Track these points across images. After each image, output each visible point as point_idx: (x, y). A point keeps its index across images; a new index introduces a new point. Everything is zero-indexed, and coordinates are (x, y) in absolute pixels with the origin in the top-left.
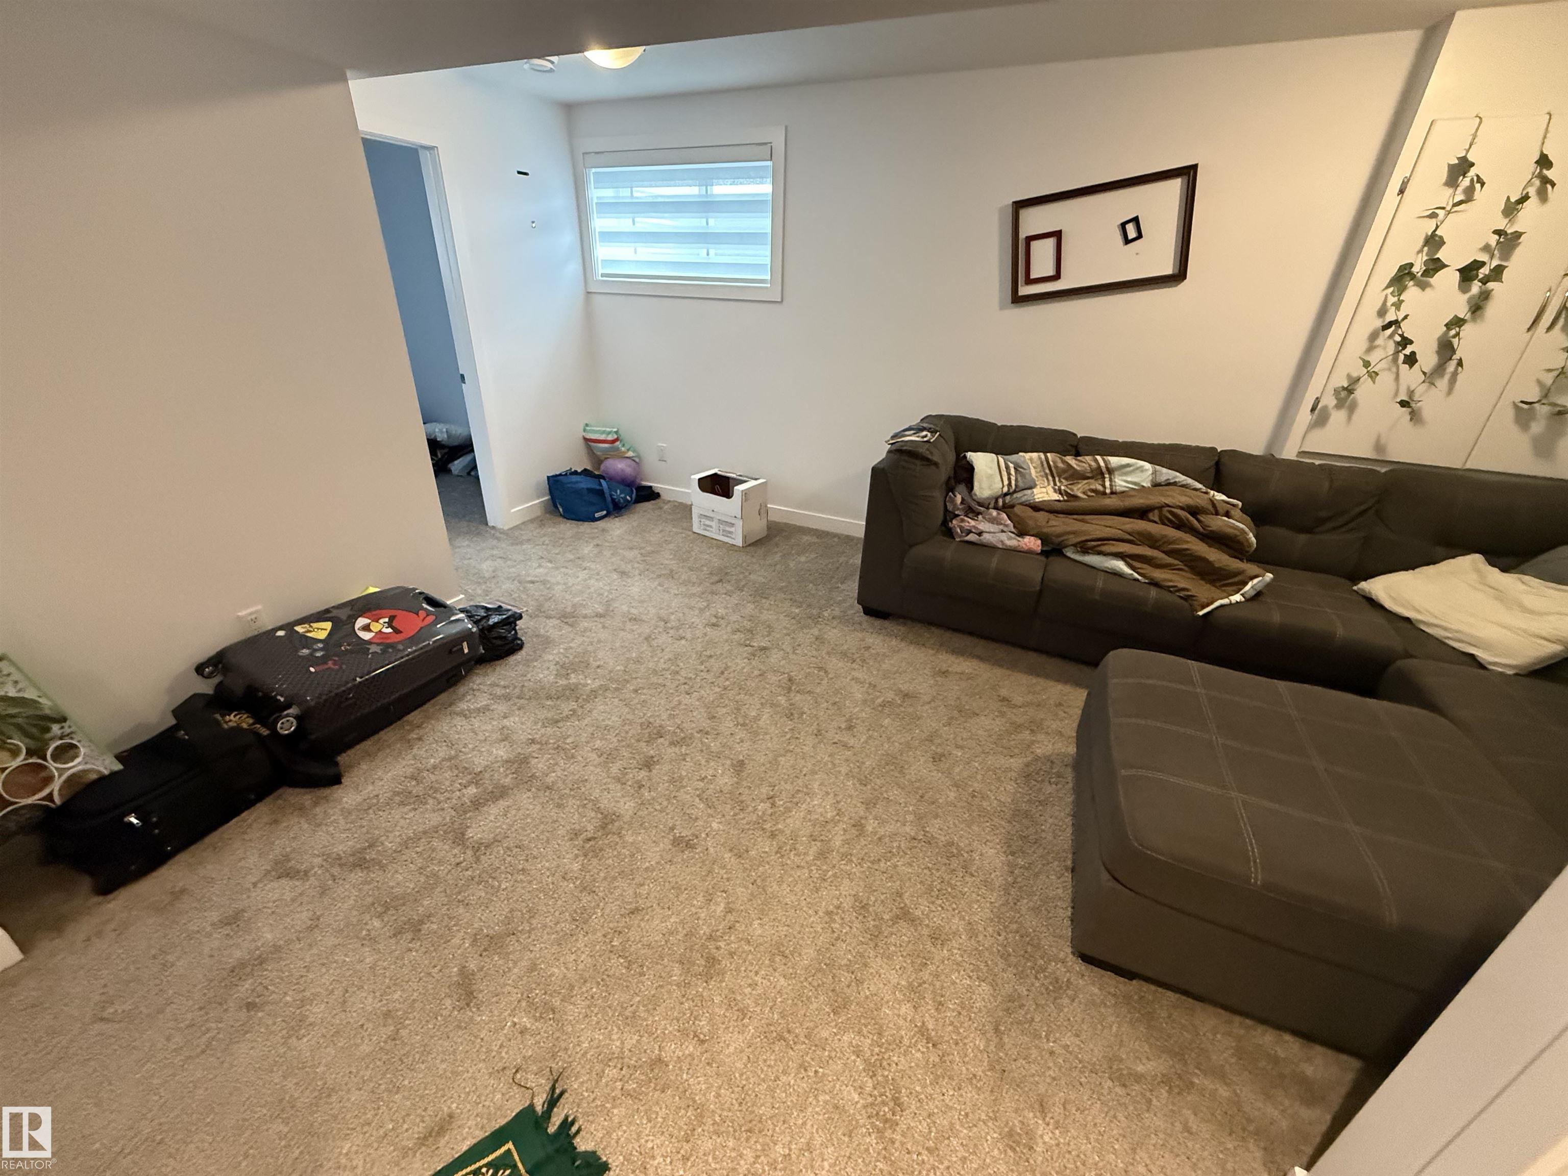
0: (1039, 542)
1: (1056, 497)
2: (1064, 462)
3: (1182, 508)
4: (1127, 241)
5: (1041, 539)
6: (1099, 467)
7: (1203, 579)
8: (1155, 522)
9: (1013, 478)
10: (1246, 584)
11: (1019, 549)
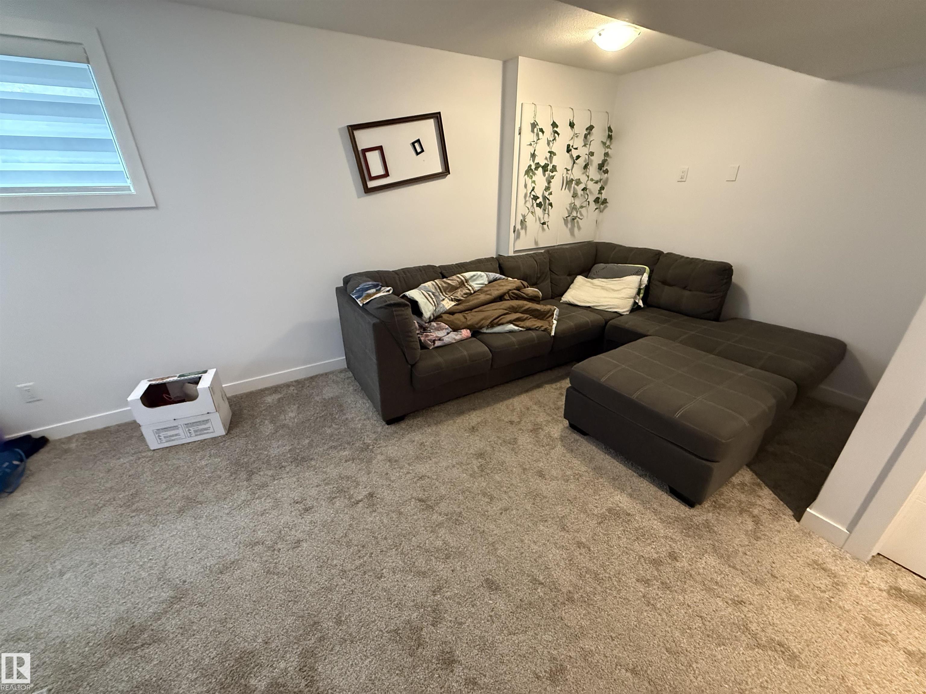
0: (468, 331)
1: (453, 303)
2: (445, 283)
3: (515, 289)
4: (418, 154)
5: (468, 329)
6: (462, 281)
7: (538, 319)
8: (508, 300)
9: (434, 300)
10: (553, 314)
11: (463, 338)
